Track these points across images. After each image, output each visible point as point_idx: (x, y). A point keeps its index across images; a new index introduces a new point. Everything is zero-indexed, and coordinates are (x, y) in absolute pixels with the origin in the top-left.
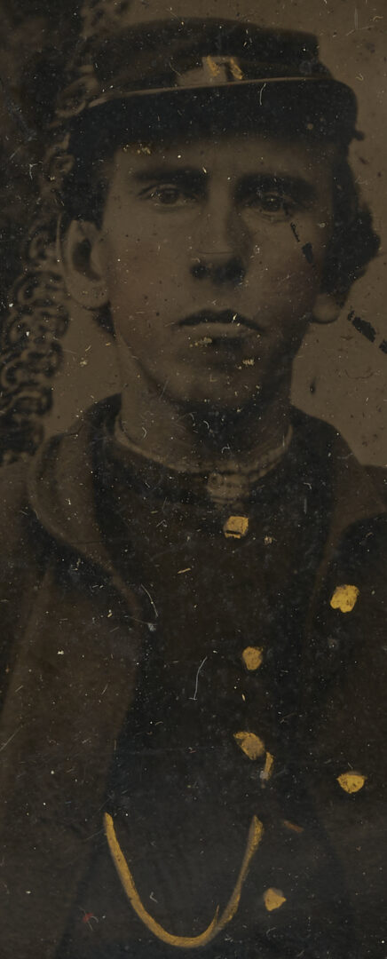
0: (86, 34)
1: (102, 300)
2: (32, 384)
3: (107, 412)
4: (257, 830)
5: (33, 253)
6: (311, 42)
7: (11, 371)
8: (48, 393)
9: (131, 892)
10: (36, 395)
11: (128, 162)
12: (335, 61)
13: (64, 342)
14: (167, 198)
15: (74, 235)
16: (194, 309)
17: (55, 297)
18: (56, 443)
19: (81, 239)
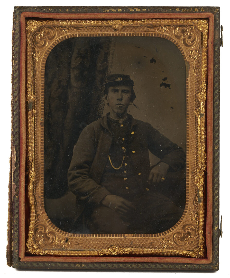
0: (106, 75)
1: (108, 103)
2: (101, 111)
3: (109, 114)
4: (124, 157)
5: (101, 98)
6: (129, 76)
7: (99, 110)
8: (103, 112)
9: (111, 164)
10: (101, 112)
11: (111, 88)
12: (132, 78)
13: (104, 107)
14: (115, 92)
15: (105, 96)
16: (117, 103)
17: (104, 102)
18: (104, 117)
19: (106, 96)
